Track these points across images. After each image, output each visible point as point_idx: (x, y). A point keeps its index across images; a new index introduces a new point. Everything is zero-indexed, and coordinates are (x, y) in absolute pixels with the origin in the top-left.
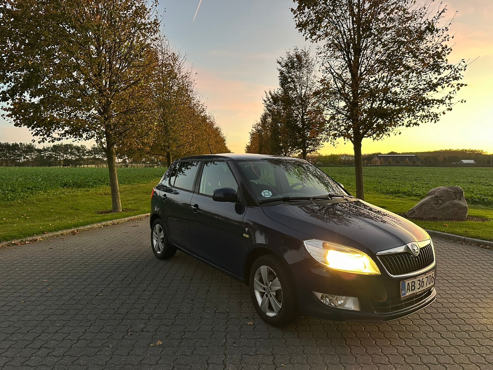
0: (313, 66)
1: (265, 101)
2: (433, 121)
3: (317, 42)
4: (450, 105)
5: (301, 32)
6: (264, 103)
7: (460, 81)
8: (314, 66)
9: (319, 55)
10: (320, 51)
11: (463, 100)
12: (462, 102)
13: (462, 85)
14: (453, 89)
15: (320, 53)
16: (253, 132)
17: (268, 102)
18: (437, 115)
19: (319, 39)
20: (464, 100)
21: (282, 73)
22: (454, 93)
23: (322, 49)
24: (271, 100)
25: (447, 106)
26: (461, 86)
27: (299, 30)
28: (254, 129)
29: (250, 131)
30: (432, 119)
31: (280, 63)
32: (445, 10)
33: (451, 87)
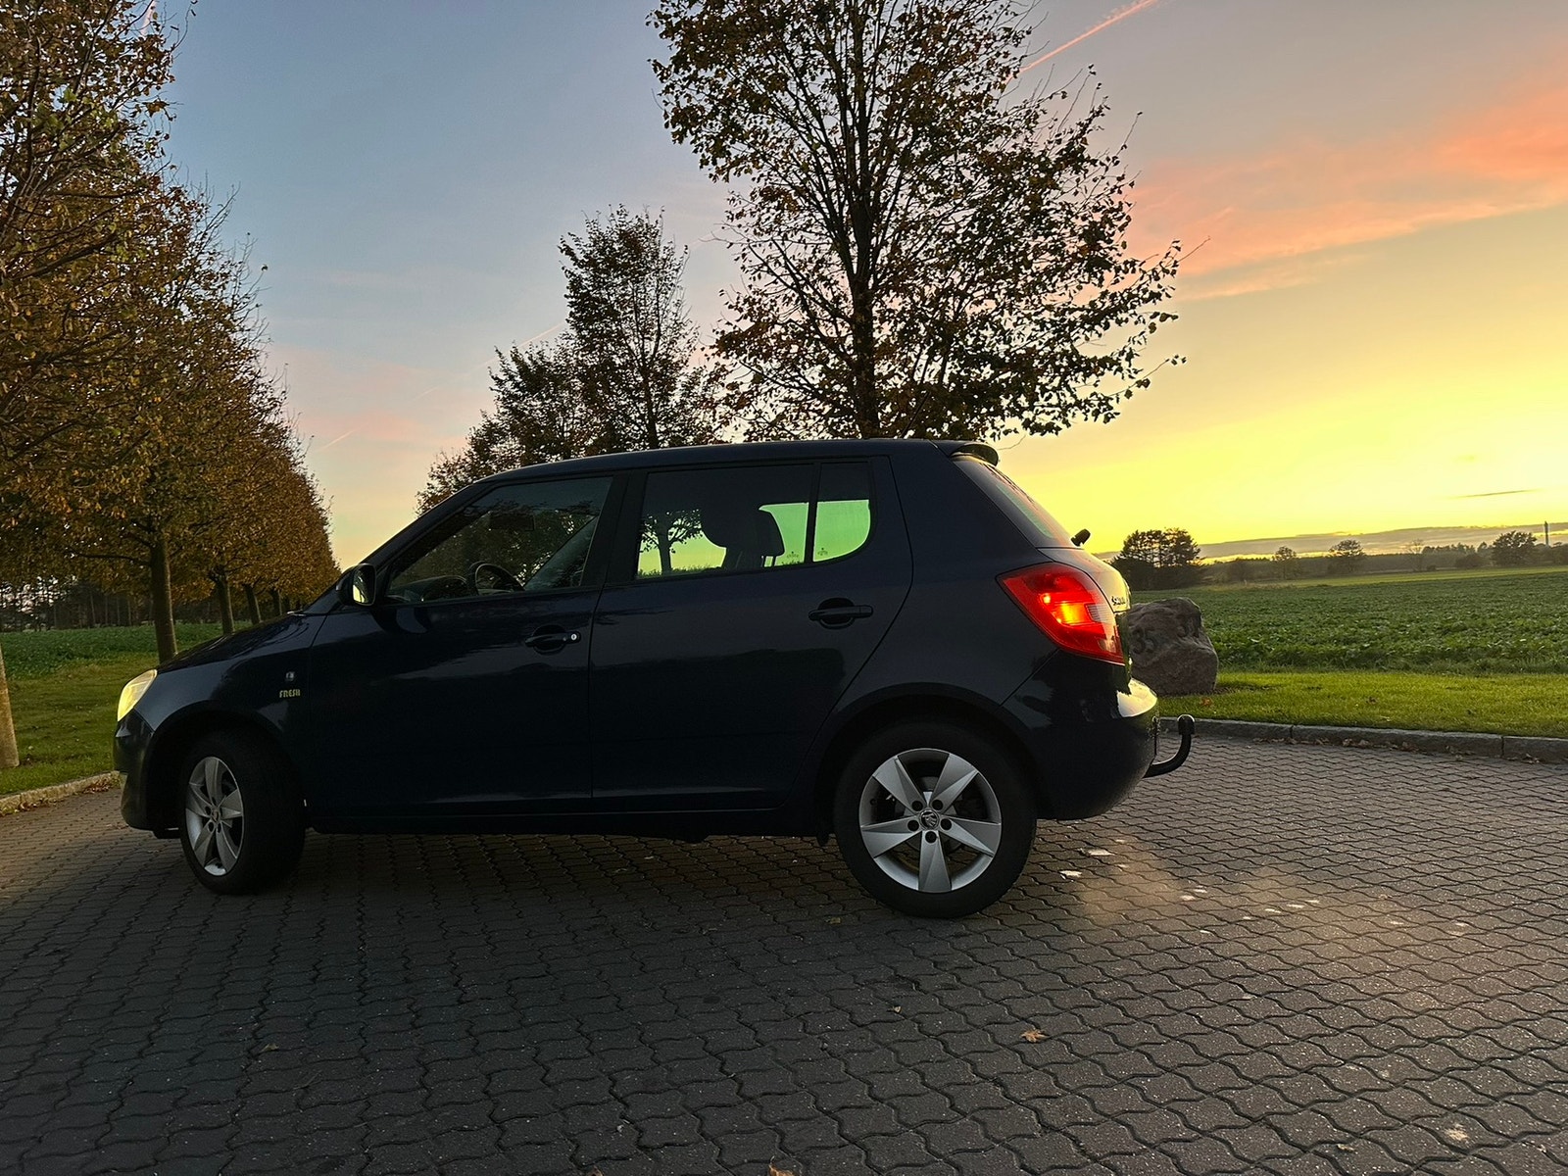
0: (677, 270)
1: (500, 382)
2: (1101, 417)
3: (727, 179)
4: (1133, 375)
5: (681, 142)
6: (497, 388)
7: (1161, 306)
8: (680, 271)
9: (736, 222)
10: (740, 210)
11: (1177, 357)
12: (1174, 363)
13: (1164, 317)
14: (1141, 327)
15: (740, 215)
16: (433, 491)
17: (509, 385)
18: (1107, 399)
19: (733, 170)
20: (1181, 357)
21: (575, 285)
22: (1142, 341)
23: (744, 203)
24: (518, 379)
25: (1126, 376)
26: (1162, 320)
27: (674, 134)
28: (436, 483)
29: (424, 489)
30: (1096, 413)
31: (569, 252)
32: (1104, 111)
33: (1136, 323)
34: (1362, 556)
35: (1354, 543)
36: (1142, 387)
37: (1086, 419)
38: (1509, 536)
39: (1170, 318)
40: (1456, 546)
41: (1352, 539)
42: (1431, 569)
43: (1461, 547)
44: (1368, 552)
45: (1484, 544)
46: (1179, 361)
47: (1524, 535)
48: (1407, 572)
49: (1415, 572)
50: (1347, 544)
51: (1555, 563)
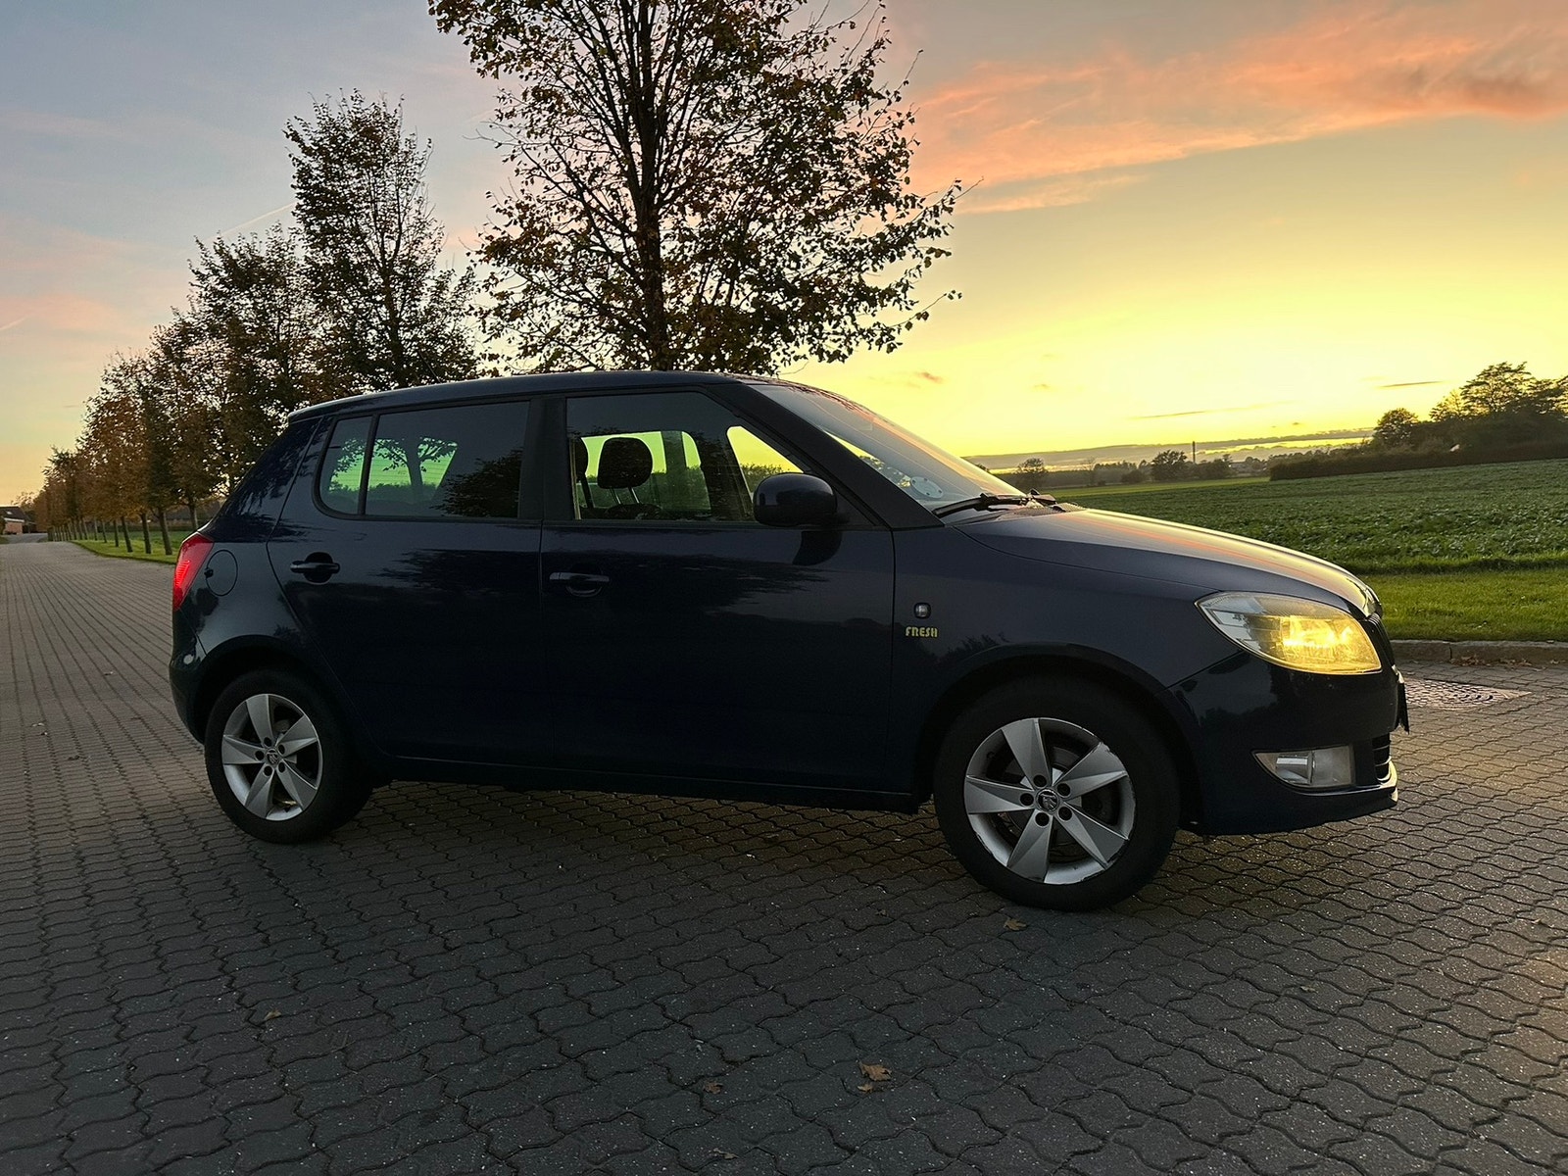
0: (420, 165)
1: (202, 278)
2: (885, 347)
3: (496, 75)
4: (910, 306)
5: (447, 31)
6: (198, 283)
7: (937, 243)
9: (506, 122)
10: (511, 110)
11: (954, 292)
12: (951, 297)
13: (939, 253)
14: (918, 260)
15: (512, 114)
16: (108, 396)
17: (212, 280)
18: (891, 330)
19: (503, 66)
20: (958, 292)
21: (304, 174)
22: (917, 274)
23: (515, 103)
24: (223, 274)
25: (903, 307)
26: (937, 256)
27: (439, 22)
28: (110, 387)
29: (97, 393)
30: (880, 343)
31: (296, 137)
32: (886, 44)
33: (914, 257)
34: (1044, 473)
35: (1039, 461)
36: (922, 319)
37: (870, 348)
38: (1165, 454)
39: (943, 255)
40: (1121, 463)
41: (1036, 457)
42: (1102, 484)
43: (1125, 464)
44: (1049, 468)
45: (1144, 461)
46: (955, 296)
47: (1177, 454)
48: (1081, 487)
49: (1088, 487)
50: (1032, 462)
51: (1202, 478)
